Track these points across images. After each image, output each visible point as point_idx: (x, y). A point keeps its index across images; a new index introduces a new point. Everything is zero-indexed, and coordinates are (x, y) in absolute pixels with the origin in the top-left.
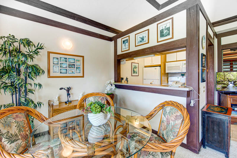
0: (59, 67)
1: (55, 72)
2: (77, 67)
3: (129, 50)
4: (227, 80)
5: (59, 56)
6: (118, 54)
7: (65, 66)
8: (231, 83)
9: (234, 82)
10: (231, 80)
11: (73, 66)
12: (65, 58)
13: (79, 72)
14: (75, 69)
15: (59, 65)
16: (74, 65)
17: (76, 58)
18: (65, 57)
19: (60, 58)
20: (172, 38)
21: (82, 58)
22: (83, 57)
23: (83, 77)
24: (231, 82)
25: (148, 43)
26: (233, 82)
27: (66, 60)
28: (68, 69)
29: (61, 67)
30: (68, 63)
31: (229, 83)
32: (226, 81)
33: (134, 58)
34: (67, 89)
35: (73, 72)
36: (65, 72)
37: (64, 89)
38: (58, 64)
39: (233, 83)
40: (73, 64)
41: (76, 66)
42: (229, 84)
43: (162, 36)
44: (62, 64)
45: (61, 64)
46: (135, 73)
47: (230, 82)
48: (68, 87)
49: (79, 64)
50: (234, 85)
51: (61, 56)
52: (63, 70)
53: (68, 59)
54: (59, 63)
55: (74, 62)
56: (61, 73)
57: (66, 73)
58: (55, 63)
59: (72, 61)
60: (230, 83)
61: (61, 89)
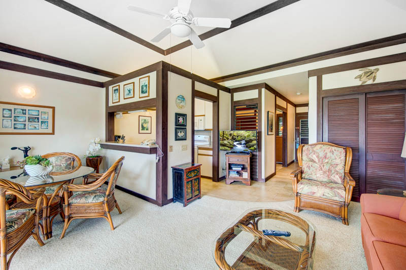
0: (13, 120)
1: (6, 127)
2: (42, 122)
3: (119, 102)
4: (230, 138)
5: (12, 107)
6: (110, 105)
7: (22, 120)
8: (241, 144)
9: (247, 142)
10: (239, 138)
11: (36, 120)
12: (23, 110)
13: (45, 127)
14: (40, 123)
15: (13, 118)
16: (38, 118)
17: (41, 109)
18: (22, 108)
19: (15, 109)
20: (148, 96)
21: (51, 109)
22: (53, 108)
23: (53, 133)
24: (239, 141)
25: (134, 97)
26: (243, 142)
27: (24, 112)
28: (27, 123)
29: (15, 120)
30: (27, 116)
31: (235, 143)
32: (228, 139)
33: (129, 112)
34: (24, 149)
35: (35, 128)
36: (23, 127)
37: (19, 149)
38: (11, 117)
39: (245, 144)
40: (36, 118)
41: (40, 120)
42: (235, 146)
43: (143, 92)
44: (18, 117)
45: (15, 117)
46: (145, 129)
47: (236, 141)
48: (27, 146)
49: (46, 117)
50: (247, 147)
51: (16, 107)
52: (20, 125)
53: (27, 111)
54: (13, 115)
55: (37, 114)
56: (15, 128)
57: (25, 129)
58: (5, 115)
59: (35, 113)
60: (237, 143)
61: (13, 149)
